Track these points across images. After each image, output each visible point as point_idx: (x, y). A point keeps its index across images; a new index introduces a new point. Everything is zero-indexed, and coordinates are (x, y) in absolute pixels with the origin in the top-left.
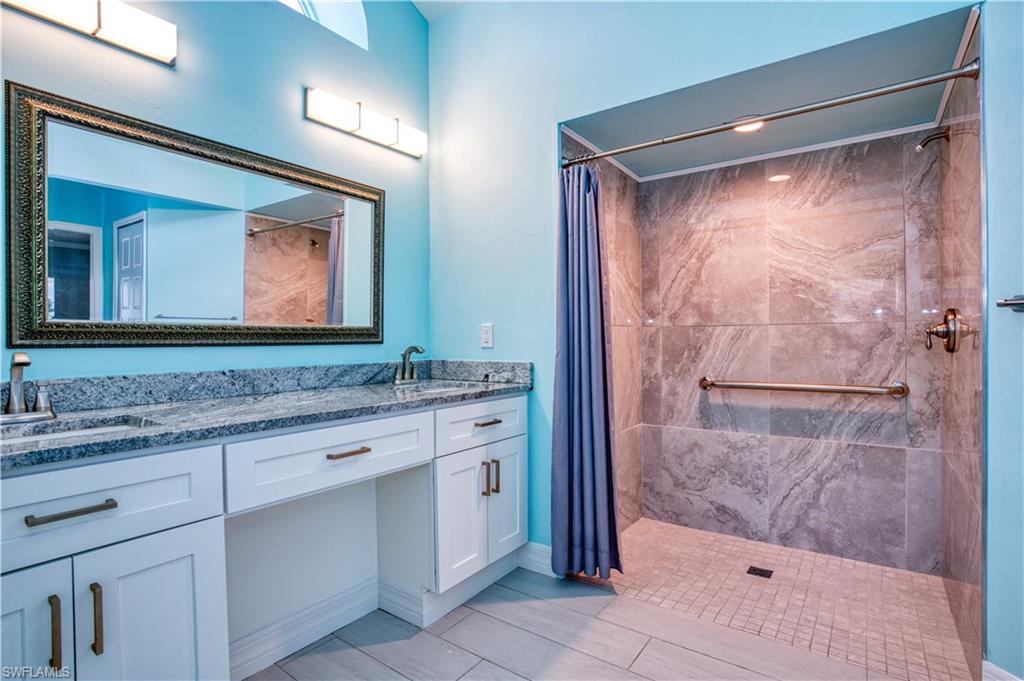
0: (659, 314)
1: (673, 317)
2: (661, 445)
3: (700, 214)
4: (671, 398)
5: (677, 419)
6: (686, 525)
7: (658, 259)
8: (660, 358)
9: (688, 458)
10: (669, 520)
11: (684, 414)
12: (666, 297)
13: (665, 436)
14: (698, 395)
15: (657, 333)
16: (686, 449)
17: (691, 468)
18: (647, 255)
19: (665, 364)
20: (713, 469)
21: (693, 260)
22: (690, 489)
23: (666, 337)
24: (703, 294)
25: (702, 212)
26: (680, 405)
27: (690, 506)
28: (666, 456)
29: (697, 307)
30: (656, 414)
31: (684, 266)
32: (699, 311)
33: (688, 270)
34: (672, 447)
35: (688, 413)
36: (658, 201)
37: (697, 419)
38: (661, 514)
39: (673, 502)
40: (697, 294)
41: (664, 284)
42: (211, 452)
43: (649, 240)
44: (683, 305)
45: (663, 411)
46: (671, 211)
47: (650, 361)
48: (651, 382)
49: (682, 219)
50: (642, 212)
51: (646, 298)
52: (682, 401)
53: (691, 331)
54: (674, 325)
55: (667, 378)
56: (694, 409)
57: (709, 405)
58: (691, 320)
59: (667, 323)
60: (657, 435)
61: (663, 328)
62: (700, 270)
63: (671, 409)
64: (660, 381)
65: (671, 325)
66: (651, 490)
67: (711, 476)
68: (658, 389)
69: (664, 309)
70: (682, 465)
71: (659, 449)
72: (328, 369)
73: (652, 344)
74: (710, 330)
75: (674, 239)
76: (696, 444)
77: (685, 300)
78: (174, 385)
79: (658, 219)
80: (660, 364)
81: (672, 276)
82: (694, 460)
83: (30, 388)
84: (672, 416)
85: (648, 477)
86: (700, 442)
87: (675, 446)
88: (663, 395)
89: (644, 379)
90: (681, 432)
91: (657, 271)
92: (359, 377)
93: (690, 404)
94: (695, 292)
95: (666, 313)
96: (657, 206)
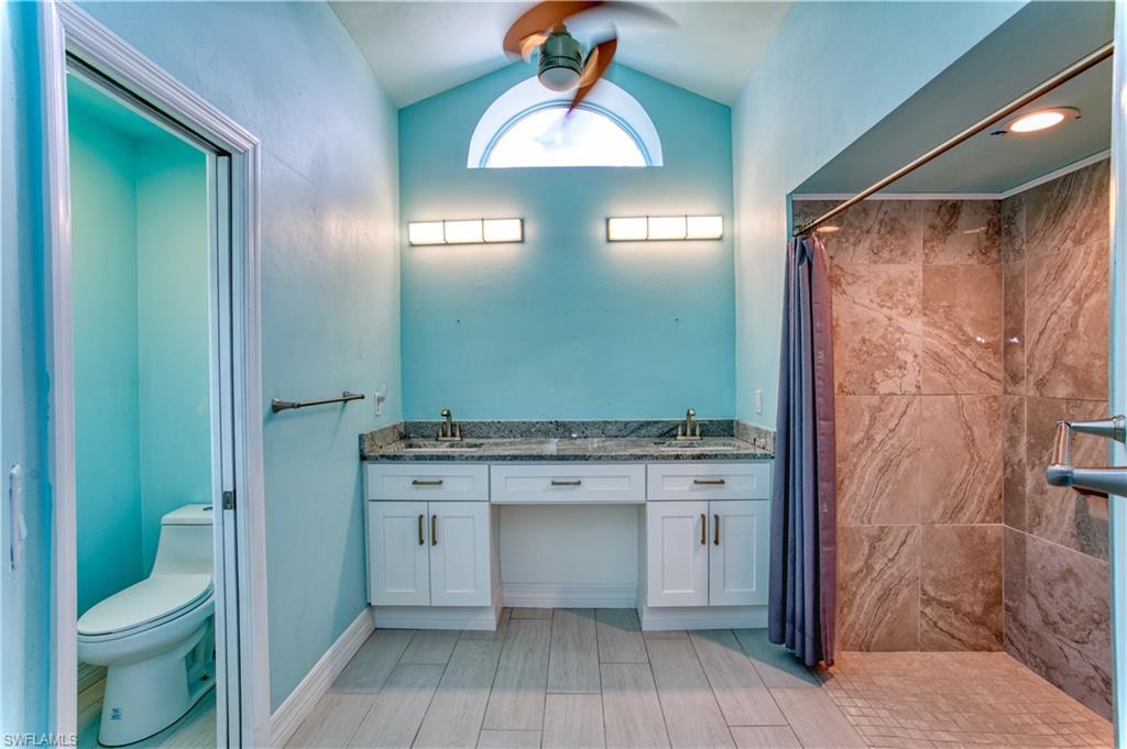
0: (1023, 378)
1: (1041, 384)
2: (1025, 558)
3: (1078, 235)
4: (1037, 497)
5: (1046, 529)
6: (1060, 687)
7: (1024, 303)
8: (1025, 439)
9: (1059, 589)
10: (1036, 668)
11: (1055, 522)
12: (1031, 356)
13: (1029, 547)
14: (1074, 499)
15: (1021, 404)
16: (1056, 575)
17: (1064, 605)
18: (1010, 297)
19: (1031, 447)
20: (1096, 616)
21: (1068, 302)
22: (1063, 634)
23: (1032, 412)
24: (1081, 352)
25: (1082, 230)
26: (1049, 510)
27: (1064, 661)
28: (1033, 577)
29: (1070, 370)
30: (1020, 516)
31: (1055, 312)
32: (1076, 378)
33: (1061, 318)
34: (1039, 566)
35: (1061, 523)
36: (1024, 222)
37: (1073, 536)
38: (1027, 657)
39: (1042, 645)
40: (1073, 352)
41: (1030, 335)
42: (482, 468)
43: (1015, 277)
44: (1054, 367)
45: (1028, 512)
46: (1040, 235)
47: (1013, 441)
48: (1013, 470)
49: (1054, 244)
50: (1005, 240)
51: (1009, 357)
52: (1052, 504)
53: (1064, 406)
54: (1042, 395)
55: (1033, 468)
56: (1067, 518)
57: (1090, 520)
58: (1062, 390)
59: (1032, 393)
60: (1020, 542)
61: (1029, 399)
62: (1076, 317)
63: (1038, 513)
64: (1024, 470)
65: (1038, 395)
66: (1015, 619)
67: (1093, 627)
68: (1022, 481)
69: (1029, 372)
70: (1051, 596)
71: (1023, 563)
72: (627, 423)
73: (1015, 419)
74: (1091, 406)
75: (1044, 272)
76: (1070, 571)
77: (1056, 360)
78: (524, 428)
79: (1024, 247)
80: (1024, 448)
81: (1040, 327)
82: (1067, 595)
83: (453, 425)
84: (1039, 524)
85: (1011, 599)
86: (1076, 571)
87: (1044, 567)
88: (1028, 490)
89: (1006, 464)
90: (1050, 548)
91: (1022, 320)
92: (654, 430)
93: (1062, 511)
94: (1069, 349)
95: (1031, 378)
96: (1023, 228)
